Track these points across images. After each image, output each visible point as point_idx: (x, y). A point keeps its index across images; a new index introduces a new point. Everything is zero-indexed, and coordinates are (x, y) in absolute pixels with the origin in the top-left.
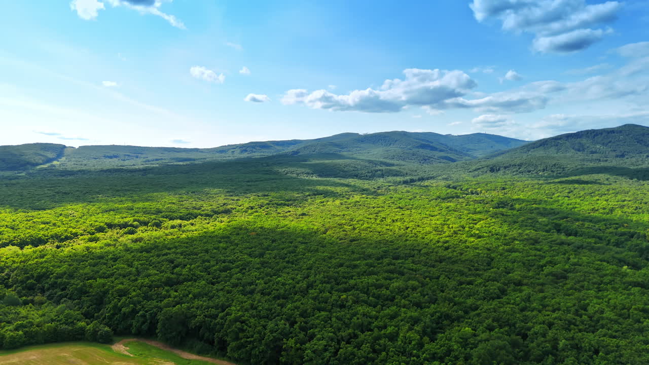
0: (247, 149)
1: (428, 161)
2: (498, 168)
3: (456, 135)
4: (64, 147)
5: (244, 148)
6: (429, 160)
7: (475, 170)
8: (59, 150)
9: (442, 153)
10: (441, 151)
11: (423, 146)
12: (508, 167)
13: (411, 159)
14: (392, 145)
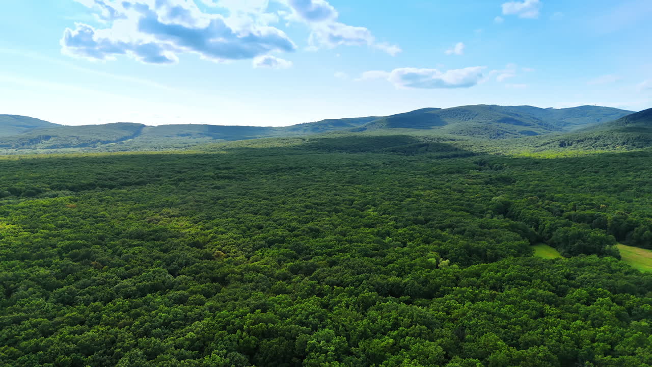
0: (319, 127)
1: (501, 136)
2: (570, 142)
3: (560, 108)
4: (144, 126)
5: (315, 126)
6: (503, 134)
7: (544, 145)
8: (136, 129)
9: (526, 127)
10: (526, 125)
11: (506, 120)
12: (582, 141)
13: (482, 134)
14: (471, 119)
